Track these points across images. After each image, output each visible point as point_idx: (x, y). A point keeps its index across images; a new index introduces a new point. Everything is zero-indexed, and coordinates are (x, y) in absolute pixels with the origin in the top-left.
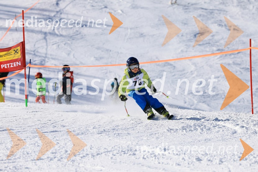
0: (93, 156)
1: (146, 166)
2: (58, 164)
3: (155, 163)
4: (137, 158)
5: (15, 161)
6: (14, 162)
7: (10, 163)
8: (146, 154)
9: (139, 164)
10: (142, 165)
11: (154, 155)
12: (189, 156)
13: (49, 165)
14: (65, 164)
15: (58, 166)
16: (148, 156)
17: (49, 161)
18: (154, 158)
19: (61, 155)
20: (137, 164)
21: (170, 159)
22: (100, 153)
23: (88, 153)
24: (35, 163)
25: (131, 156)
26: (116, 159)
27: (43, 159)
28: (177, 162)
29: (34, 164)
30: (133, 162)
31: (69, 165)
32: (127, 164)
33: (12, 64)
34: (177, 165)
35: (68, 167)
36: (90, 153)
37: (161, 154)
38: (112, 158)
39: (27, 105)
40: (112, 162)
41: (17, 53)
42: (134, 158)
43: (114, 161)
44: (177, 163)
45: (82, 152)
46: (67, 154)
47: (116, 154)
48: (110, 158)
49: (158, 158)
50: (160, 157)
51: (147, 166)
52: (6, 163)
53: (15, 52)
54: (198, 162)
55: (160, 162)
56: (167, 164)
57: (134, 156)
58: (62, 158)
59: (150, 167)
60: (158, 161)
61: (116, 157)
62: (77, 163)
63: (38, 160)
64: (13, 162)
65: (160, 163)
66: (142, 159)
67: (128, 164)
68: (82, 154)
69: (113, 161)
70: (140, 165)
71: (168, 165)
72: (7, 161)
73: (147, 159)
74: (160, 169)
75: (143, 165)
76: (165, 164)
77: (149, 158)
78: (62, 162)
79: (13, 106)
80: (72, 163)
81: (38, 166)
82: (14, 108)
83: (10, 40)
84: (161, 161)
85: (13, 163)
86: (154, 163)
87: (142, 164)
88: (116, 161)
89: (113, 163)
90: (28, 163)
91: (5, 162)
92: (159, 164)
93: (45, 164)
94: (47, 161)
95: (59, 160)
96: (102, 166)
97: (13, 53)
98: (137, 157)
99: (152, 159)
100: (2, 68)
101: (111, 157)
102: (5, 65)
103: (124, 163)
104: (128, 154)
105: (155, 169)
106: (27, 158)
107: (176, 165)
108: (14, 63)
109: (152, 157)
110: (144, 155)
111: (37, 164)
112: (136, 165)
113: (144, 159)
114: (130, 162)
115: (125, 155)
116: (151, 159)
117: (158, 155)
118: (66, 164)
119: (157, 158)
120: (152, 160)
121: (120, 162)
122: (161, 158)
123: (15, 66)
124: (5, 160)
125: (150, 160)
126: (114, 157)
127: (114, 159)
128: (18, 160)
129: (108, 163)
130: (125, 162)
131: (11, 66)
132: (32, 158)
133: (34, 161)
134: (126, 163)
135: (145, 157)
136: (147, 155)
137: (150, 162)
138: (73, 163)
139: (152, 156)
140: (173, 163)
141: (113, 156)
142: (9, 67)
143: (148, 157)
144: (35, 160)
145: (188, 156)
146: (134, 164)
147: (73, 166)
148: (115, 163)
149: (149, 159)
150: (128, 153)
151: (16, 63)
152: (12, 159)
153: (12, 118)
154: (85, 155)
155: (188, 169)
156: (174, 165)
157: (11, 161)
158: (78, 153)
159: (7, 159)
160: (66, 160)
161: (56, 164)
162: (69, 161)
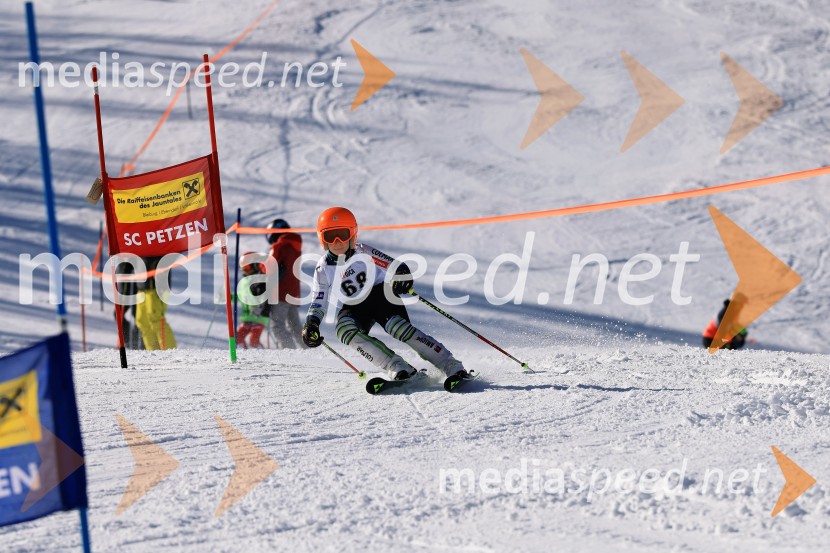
0: (454, 511)
1: (627, 539)
2: (342, 543)
3: (655, 527)
4: (594, 514)
5: (204, 537)
6: (203, 541)
7: (191, 543)
8: (623, 501)
9: (605, 531)
10: (614, 537)
11: (650, 501)
12: (765, 500)
13: (316, 547)
14: (366, 540)
15: (344, 550)
16: (630, 504)
17: (314, 534)
18: (651, 510)
19: (352, 513)
20: (597, 533)
21: (704, 514)
22: (478, 502)
23: (438, 502)
24: (270, 540)
25: (576, 507)
26: (528, 520)
27: (294, 528)
28: (728, 522)
29: (266, 543)
30: (582, 527)
31: (377, 545)
32: (563, 535)
33: (180, 228)
34: (726, 530)
35: (375, 549)
36: (445, 503)
37: (673, 498)
38: (514, 516)
39: (234, 358)
40: (516, 529)
41: (196, 191)
42: (588, 515)
43: (522, 525)
44: (725, 526)
45: (417, 500)
46: (372, 509)
47: (529, 504)
48: (508, 518)
49: (663, 511)
50: (672, 507)
51: (630, 538)
52: (176, 544)
53: (187, 190)
54: (794, 519)
55: (671, 523)
56: (695, 529)
57: (587, 507)
58: (354, 523)
59: (638, 541)
60: (663, 521)
61: (527, 514)
62: (404, 535)
63: (279, 531)
64: (198, 542)
65: (670, 527)
66: (611, 515)
67: (568, 534)
68: (418, 507)
69: (518, 524)
70: (607, 535)
71: (697, 531)
72: (181, 538)
73: (628, 515)
74: (672, 546)
75: (618, 536)
76: (688, 530)
77: (634, 512)
78: (355, 536)
79: (191, 360)
80: (386, 537)
81: (280, 549)
82: (195, 367)
83: (172, 149)
84: (674, 521)
85: (201, 545)
86: (652, 528)
87: (614, 533)
88: (529, 526)
89: (520, 532)
90: (246, 541)
91: (174, 540)
92: (669, 531)
93: (303, 544)
94: (309, 535)
95: (345, 529)
96: (485, 544)
97: (182, 195)
98: (596, 511)
99: (643, 513)
100: (150, 243)
101: (513, 512)
103: (553, 530)
104: (567, 503)
105: (656, 546)
106: (245, 527)
107: (722, 532)
108: (187, 225)
109: (644, 508)
110: (618, 504)
111: (275, 544)
112: (593, 535)
113: (619, 516)
114: (575, 527)
115: (558, 504)
116: (643, 516)
117: (665, 501)
118: (369, 542)
119: (659, 510)
120: (645, 519)
121: (543, 528)
122: (674, 510)
124: (175, 536)
125: (639, 517)
126: (522, 513)
127: (522, 520)
128: (216, 533)
129: (503, 533)
130: (559, 528)
131: (179, 236)
132: (260, 527)
133: (266, 536)
134: (561, 532)
135: (622, 508)
136: (627, 503)
137: (640, 525)
138: (391, 537)
139: (646, 503)
140: (715, 526)
141: (518, 510)
142: (170, 239)
143: (632, 508)
144: (268, 532)
145: (760, 499)
146: (588, 533)
147: (391, 545)
148: (525, 533)
149: (636, 515)
150: (565, 498)
151: (193, 226)
152: (197, 530)
153: (190, 400)
154: (427, 508)
155: (764, 541)
156: (718, 530)
157: (193, 538)
158: (406, 505)
159: (181, 532)
160: (368, 530)
161: (338, 544)
162: (377, 530)
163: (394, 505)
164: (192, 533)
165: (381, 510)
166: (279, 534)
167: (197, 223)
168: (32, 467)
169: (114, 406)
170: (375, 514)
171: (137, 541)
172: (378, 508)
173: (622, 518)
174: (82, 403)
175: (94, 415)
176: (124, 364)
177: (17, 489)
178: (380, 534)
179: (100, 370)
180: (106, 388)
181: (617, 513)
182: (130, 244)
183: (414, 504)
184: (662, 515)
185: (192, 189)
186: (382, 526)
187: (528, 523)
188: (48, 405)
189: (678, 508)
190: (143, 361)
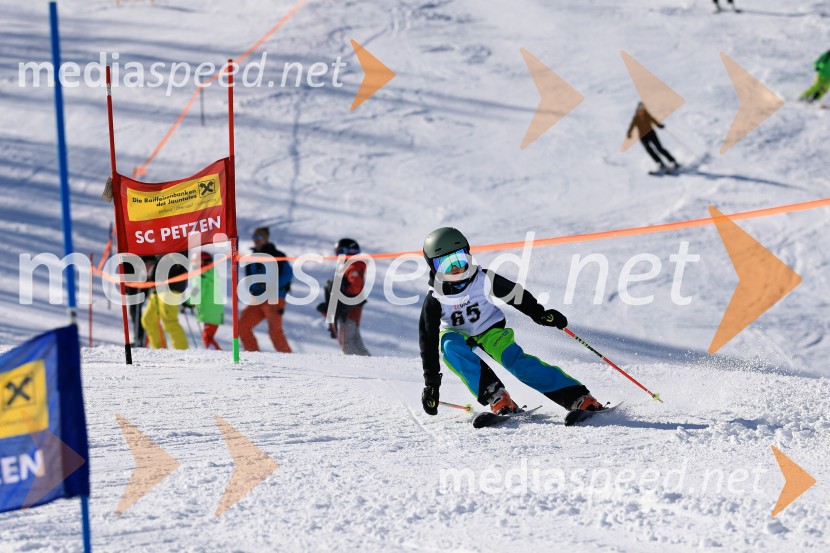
0: (445, 515)
1: (613, 549)
2: (335, 541)
3: (641, 538)
4: (582, 524)
8: (610, 512)
9: (591, 541)
10: (600, 546)
11: (637, 513)
12: (748, 517)
13: (309, 545)
14: (358, 540)
15: (336, 548)
16: (617, 516)
17: (308, 532)
18: (637, 522)
20: (584, 542)
21: (689, 528)
23: (429, 506)
25: (565, 516)
26: (518, 527)
28: (711, 536)
30: (570, 536)
31: (369, 545)
32: (551, 542)
33: (195, 224)
34: (710, 544)
35: (367, 549)
36: (437, 506)
37: (659, 512)
38: (504, 522)
39: (237, 359)
40: (505, 535)
42: (576, 524)
43: (511, 531)
44: (710, 540)
45: (410, 503)
46: (366, 509)
47: (519, 511)
48: (498, 524)
49: (649, 523)
50: (658, 520)
51: (616, 548)
53: (202, 189)
54: (776, 536)
55: (656, 535)
56: (680, 541)
57: (576, 516)
58: (347, 522)
59: (623, 551)
60: (649, 533)
61: (516, 521)
62: (396, 536)
65: (656, 539)
66: (598, 525)
67: (556, 541)
69: (507, 531)
70: (594, 545)
71: (682, 544)
73: (615, 526)
75: (604, 545)
76: (673, 542)
77: (620, 523)
78: (348, 536)
79: (194, 359)
80: (378, 537)
81: (274, 546)
82: (198, 366)
84: (659, 533)
86: (638, 539)
87: (600, 543)
88: (518, 532)
89: (509, 538)
92: (654, 543)
93: (297, 541)
94: (303, 532)
95: (339, 528)
96: (474, 548)
97: (197, 194)
98: (583, 521)
99: (630, 525)
100: (164, 239)
101: (503, 519)
102: (174, 228)
103: (541, 538)
104: (556, 511)
107: (706, 546)
108: (202, 222)
109: (631, 520)
110: (606, 515)
111: (270, 540)
112: (580, 544)
113: (606, 527)
114: (563, 535)
115: (547, 512)
116: (629, 527)
117: (651, 514)
118: (361, 542)
119: (645, 522)
120: (632, 530)
121: (531, 535)
122: (660, 523)
123: (203, 230)
124: (172, 527)
125: (625, 528)
126: (511, 520)
127: (512, 527)
129: (492, 538)
130: (547, 536)
134: (549, 540)
135: (609, 519)
136: (614, 514)
137: (626, 536)
138: (383, 538)
139: (632, 515)
140: (699, 540)
141: (507, 517)
142: (185, 235)
143: (619, 519)
145: (744, 515)
146: (575, 542)
147: (383, 546)
148: (513, 540)
149: (623, 526)
150: (554, 507)
151: (207, 222)
152: (194, 523)
153: (192, 398)
156: (702, 543)
157: (190, 531)
158: (399, 508)
159: (179, 525)
160: (361, 530)
161: (331, 542)
162: (370, 531)
163: (387, 507)
164: (189, 526)
167: (211, 220)
168: (39, 455)
169: (118, 401)
170: (368, 514)
171: (136, 532)
172: (371, 509)
173: (608, 529)
174: (89, 395)
175: (97, 409)
176: (129, 361)
177: (24, 475)
178: (372, 535)
179: (105, 365)
180: (110, 382)
181: (604, 523)
182: (142, 241)
183: (407, 506)
184: (648, 527)
185: (207, 188)
186: (375, 526)
187: (517, 530)
188: (56, 395)
189: (664, 521)
190: (148, 358)
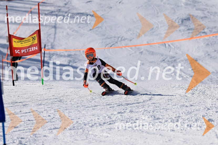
0: (100, 124)
1: (145, 133)
9: (140, 130)
13: (64, 133)
15: (71, 134)
19: (73, 125)
22: (106, 122)
23: (96, 122)
27: (58, 128)
33: (30, 48)
34: (171, 131)
36: (98, 122)
39: (43, 84)
41: (35, 39)
45: (91, 122)
46: (79, 124)
52: (27, 132)
53: (32, 39)
59: (148, 133)
62: (87, 131)
63: (54, 129)
68: (91, 123)
71: (164, 131)
72: (28, 130)
74: (157, 135)
75: (143, 132)
79: (31, 84)
81: (54, 134)
82: (32, 86)
90: (45, 132)
91: (27, 131)
92: (157, 131)
97: (31, 40)
100: (22, 53)
102: (25, 50)
105: (153, 134)
106: (45, 128)
108: (32, 48)
111: (53, 132)
118: (78, 132)
123: (33, 50)
124: (27, 130)
128: (38, 129)
131: (30, 51)
132: (49, 128)
133: (51, 130)
138: (83, 131)
142: (28, 51)
150: (129, 122)
153: (31, 94)
154: (93, 124)
155: (181, 134)
157: (31, 131)
158: (88, 123)
159: (28, 129)
163: (84, 123)
164: (31, 129)
165: (81, 124)
166: (54, 130)
167: (35, 47)
169: (11, 96)
170: (79, 125)
171: (17, 131)
172: (80, 124)
176: (14, 85)
178: (81, 130)
179: (7, 86)
180: (9, 91)
182: (17, 53)
183: (90, 123)
185: (33, 39)
190: (19, 84)
